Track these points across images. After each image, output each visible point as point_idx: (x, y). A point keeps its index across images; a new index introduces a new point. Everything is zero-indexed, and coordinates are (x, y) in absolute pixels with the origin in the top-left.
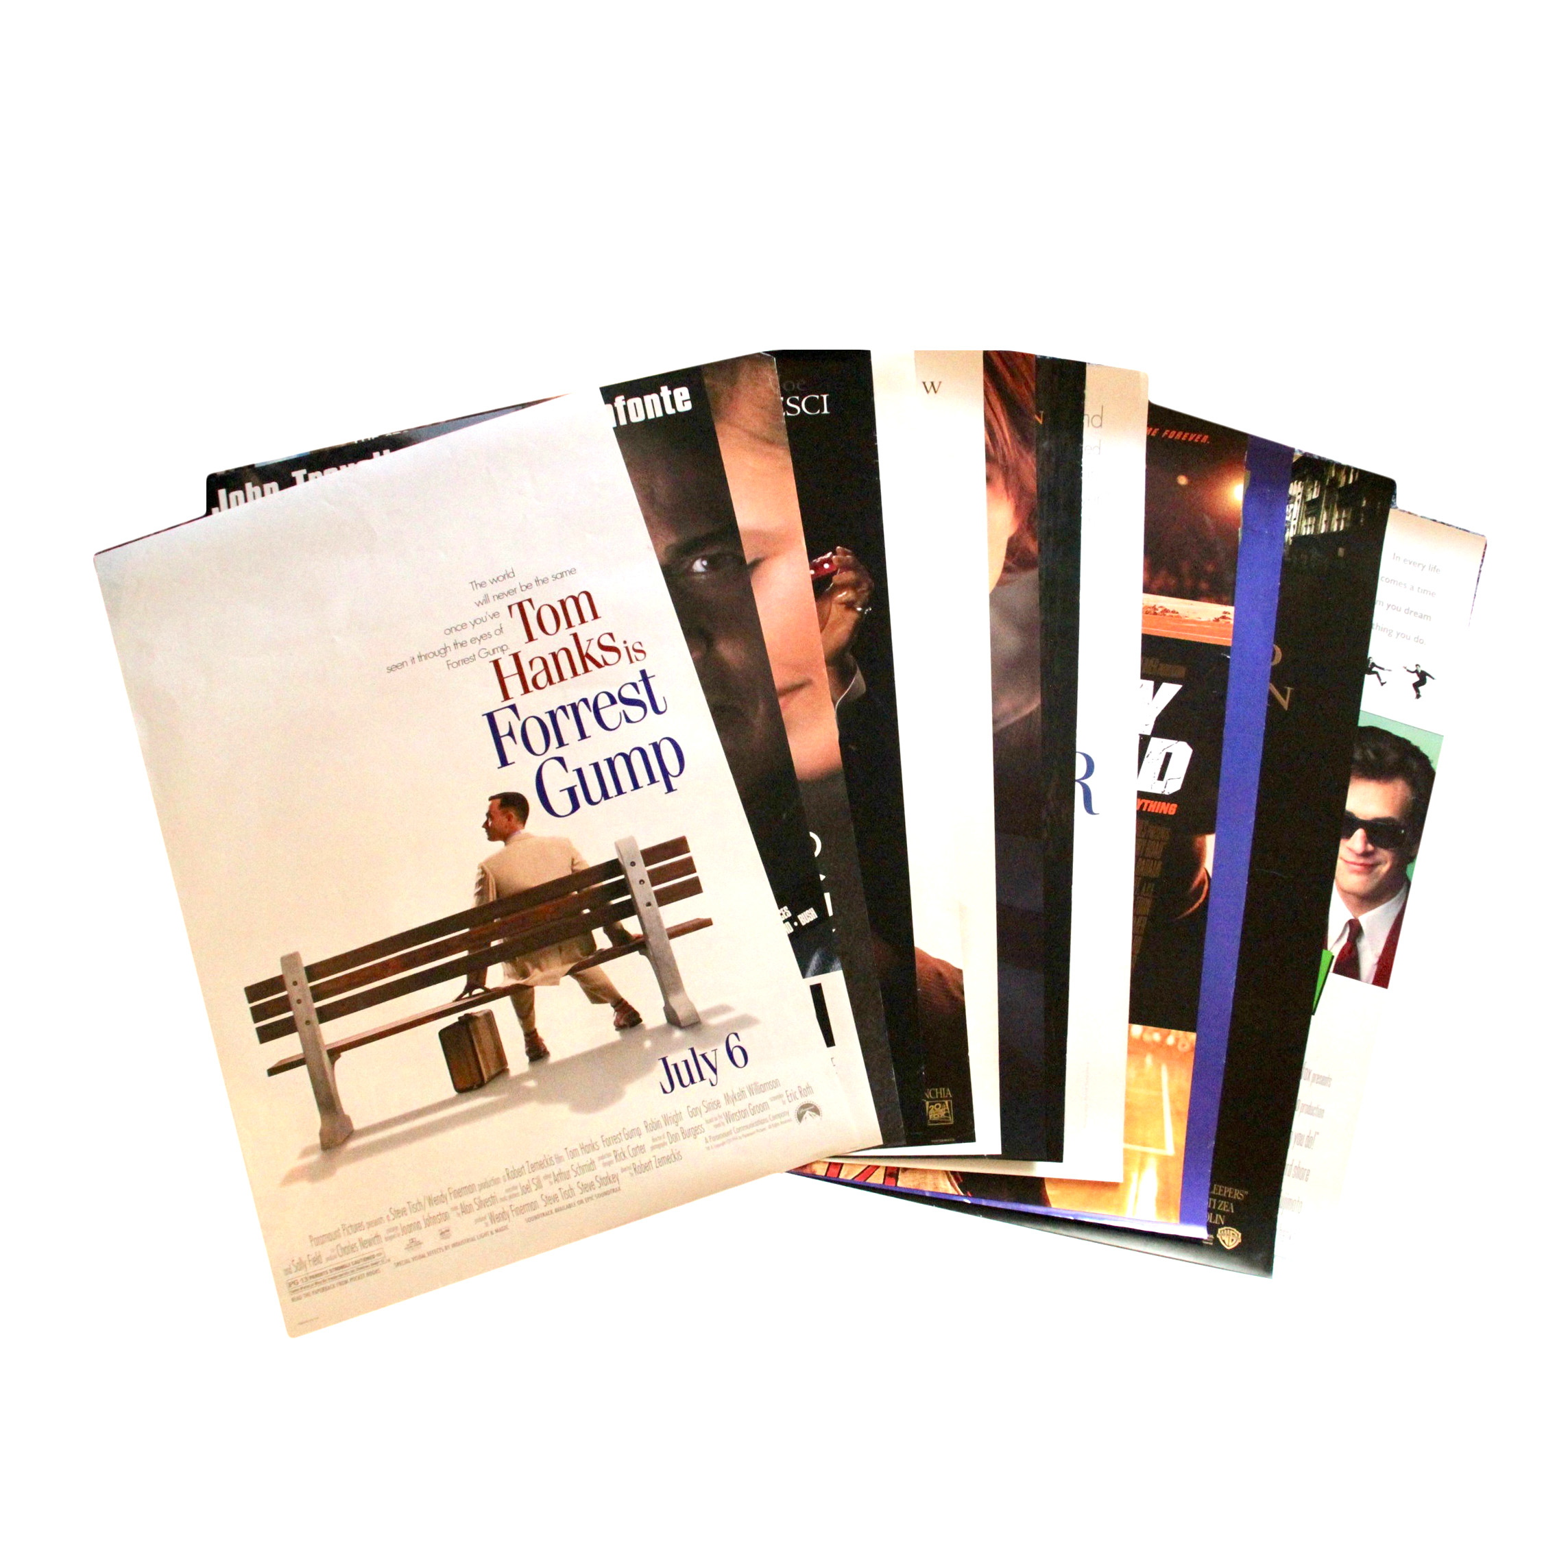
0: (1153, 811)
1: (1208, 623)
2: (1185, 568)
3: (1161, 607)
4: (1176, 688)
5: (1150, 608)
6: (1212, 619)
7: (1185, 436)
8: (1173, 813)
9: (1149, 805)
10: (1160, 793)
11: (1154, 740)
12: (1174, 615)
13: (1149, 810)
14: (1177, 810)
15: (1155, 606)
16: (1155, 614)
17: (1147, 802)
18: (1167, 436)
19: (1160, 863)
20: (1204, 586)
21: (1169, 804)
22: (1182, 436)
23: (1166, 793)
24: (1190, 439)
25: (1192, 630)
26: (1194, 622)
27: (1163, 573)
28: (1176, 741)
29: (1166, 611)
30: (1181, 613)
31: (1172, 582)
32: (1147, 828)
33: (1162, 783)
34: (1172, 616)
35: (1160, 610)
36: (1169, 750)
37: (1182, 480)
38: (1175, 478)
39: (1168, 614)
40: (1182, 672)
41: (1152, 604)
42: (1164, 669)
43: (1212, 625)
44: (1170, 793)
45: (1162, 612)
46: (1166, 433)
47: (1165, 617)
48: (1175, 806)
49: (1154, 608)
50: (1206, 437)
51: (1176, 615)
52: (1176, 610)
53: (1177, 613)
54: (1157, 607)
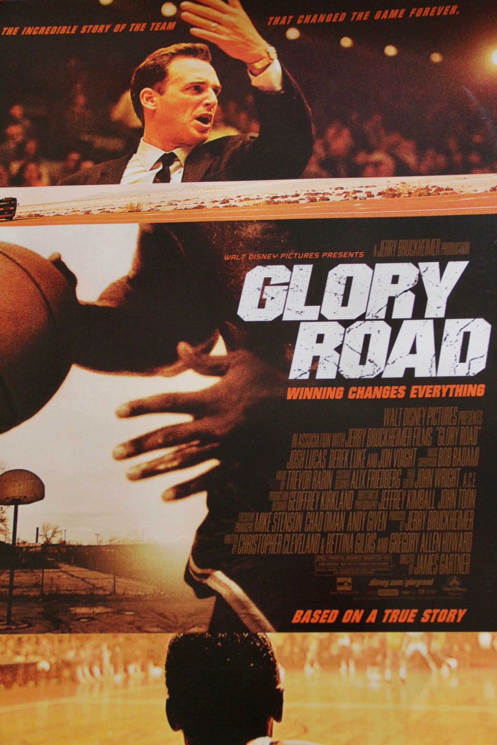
0: (460, 395)
1: (485, 193)
2: (452, 144)
3: (434, 187)
4: (462, 265)
5: (422, 189)
6: (489, 188)
7: (433, 11)
8: (482, 394)
9: (455, 389)
10: (465, 375)
11: (448, 322)
12: (448, 192)
13: (456, 395)
14: (486, 389)
15: (427, 186)
16: (429, 194)
17: (452, 387)
18: (414, 15)
19: (478, 449)
20: (475, 158)
21: (476, 385)
22: (430, 12)
23: (471, 374)
24: (439, 13)
25: (470, 204)
26: (471, 195)
27: (431, 152)
28: (472, 319)
29: (439, 189)
30: (456, 189)
31: (442, 160)
32: (457, 414)
33: (465, 365)
34: (446, 194)
35: (434, 189)
36: (466, 330)
37: (436, 58)
38: (428, 57)
39: (442, 193)
40: (465, 248)
41: (424, 186)
42: (448, 248)
43: (490, 195)
44: (476, 373)
45: (435, 191)
46: (413, 12)
47: (439, 196)
48: (483, 386)
49: (427, 188)
50: (455, 7)
51: (451, 191)
52: (450, 187)
53: (452, 190)
54: (430, 187)
